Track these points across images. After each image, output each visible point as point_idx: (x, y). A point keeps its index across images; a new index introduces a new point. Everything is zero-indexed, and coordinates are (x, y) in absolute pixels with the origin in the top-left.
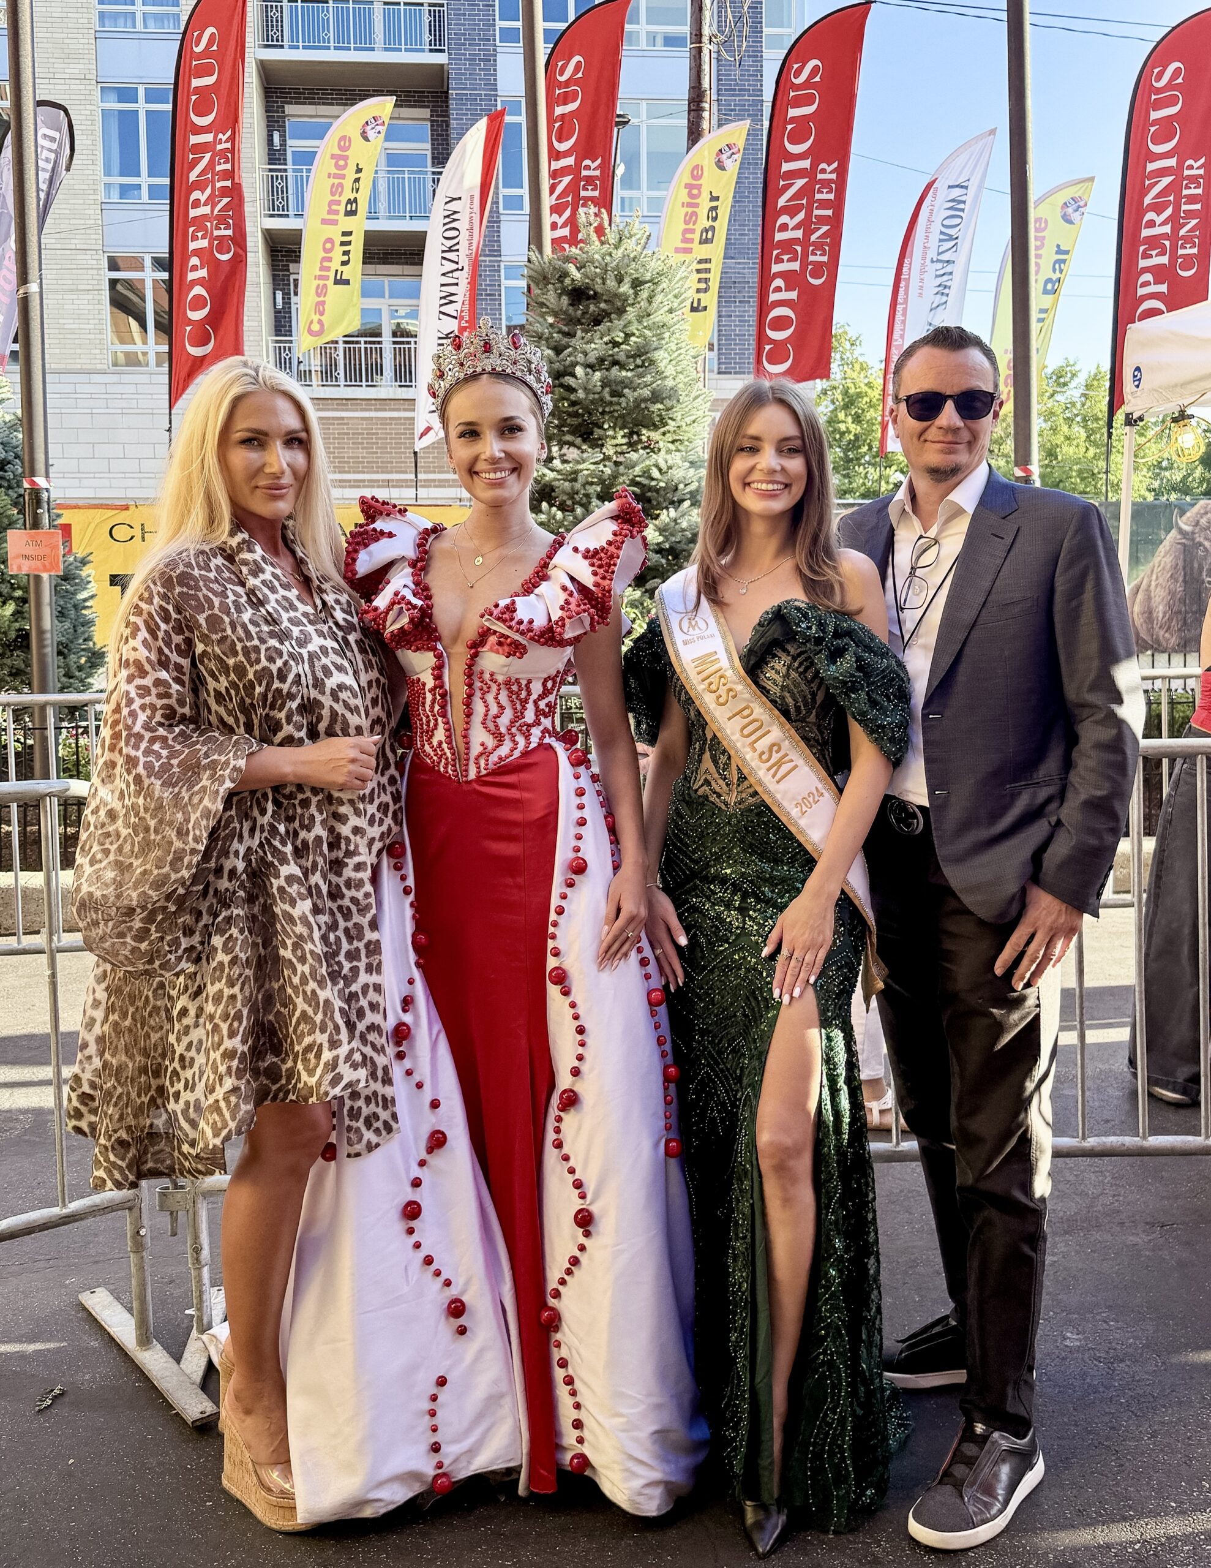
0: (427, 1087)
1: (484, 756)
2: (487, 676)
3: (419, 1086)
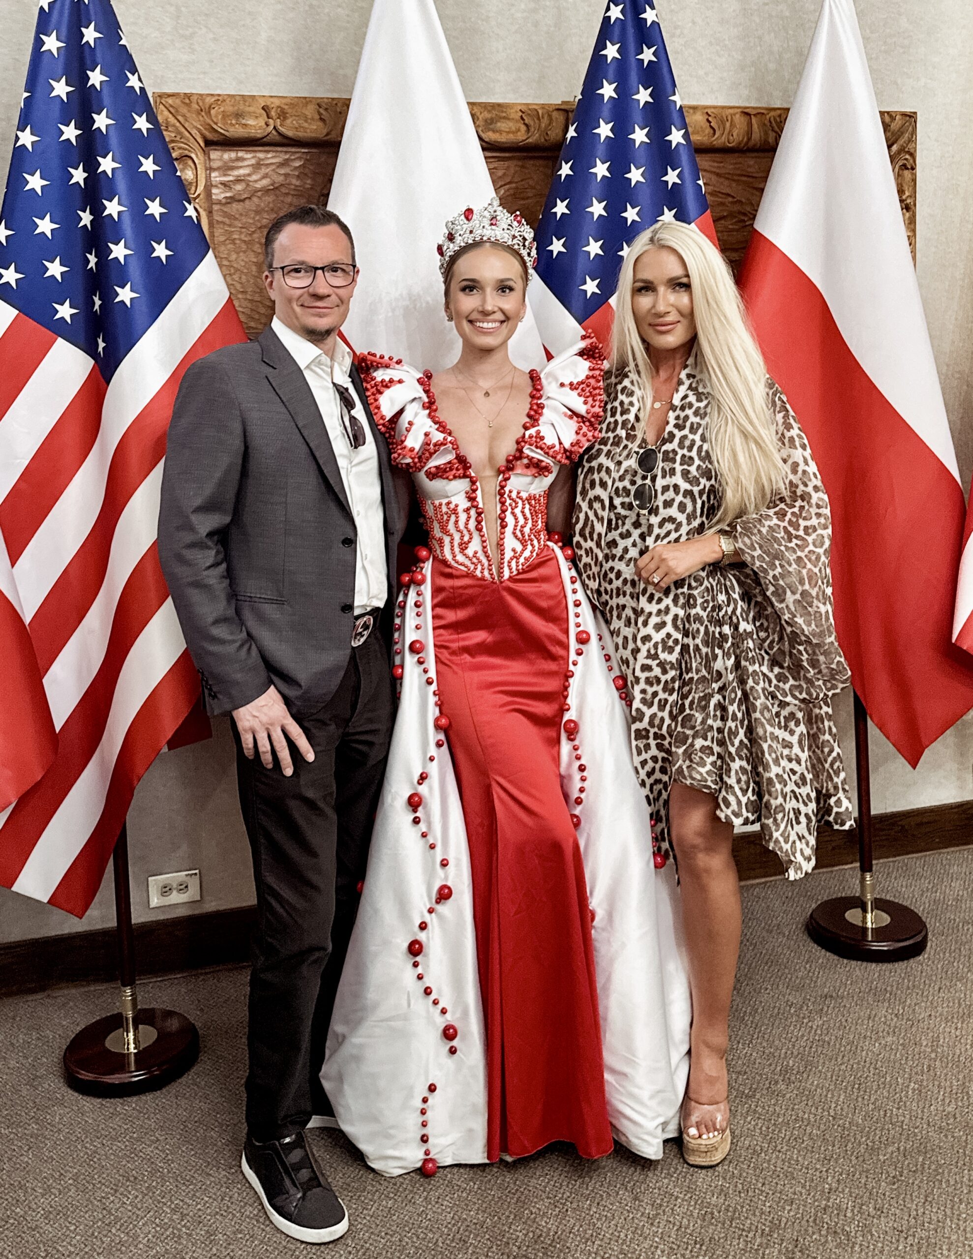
0: (438, 849)
1: (515, 560)
2: (514, 495)
3: (432, 847)
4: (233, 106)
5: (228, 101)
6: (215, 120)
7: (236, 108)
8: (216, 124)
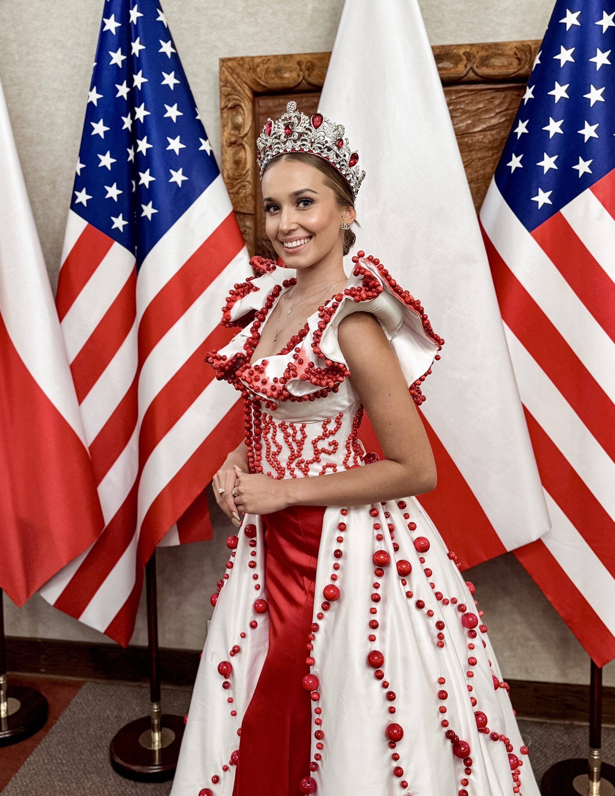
0: (238, 717)
2: (267, 419)
3: (233, 714)
4: (275, 63)
5: (272, 61)
6: (259, 75)
7: (278, 65)
8: (260, 78)
